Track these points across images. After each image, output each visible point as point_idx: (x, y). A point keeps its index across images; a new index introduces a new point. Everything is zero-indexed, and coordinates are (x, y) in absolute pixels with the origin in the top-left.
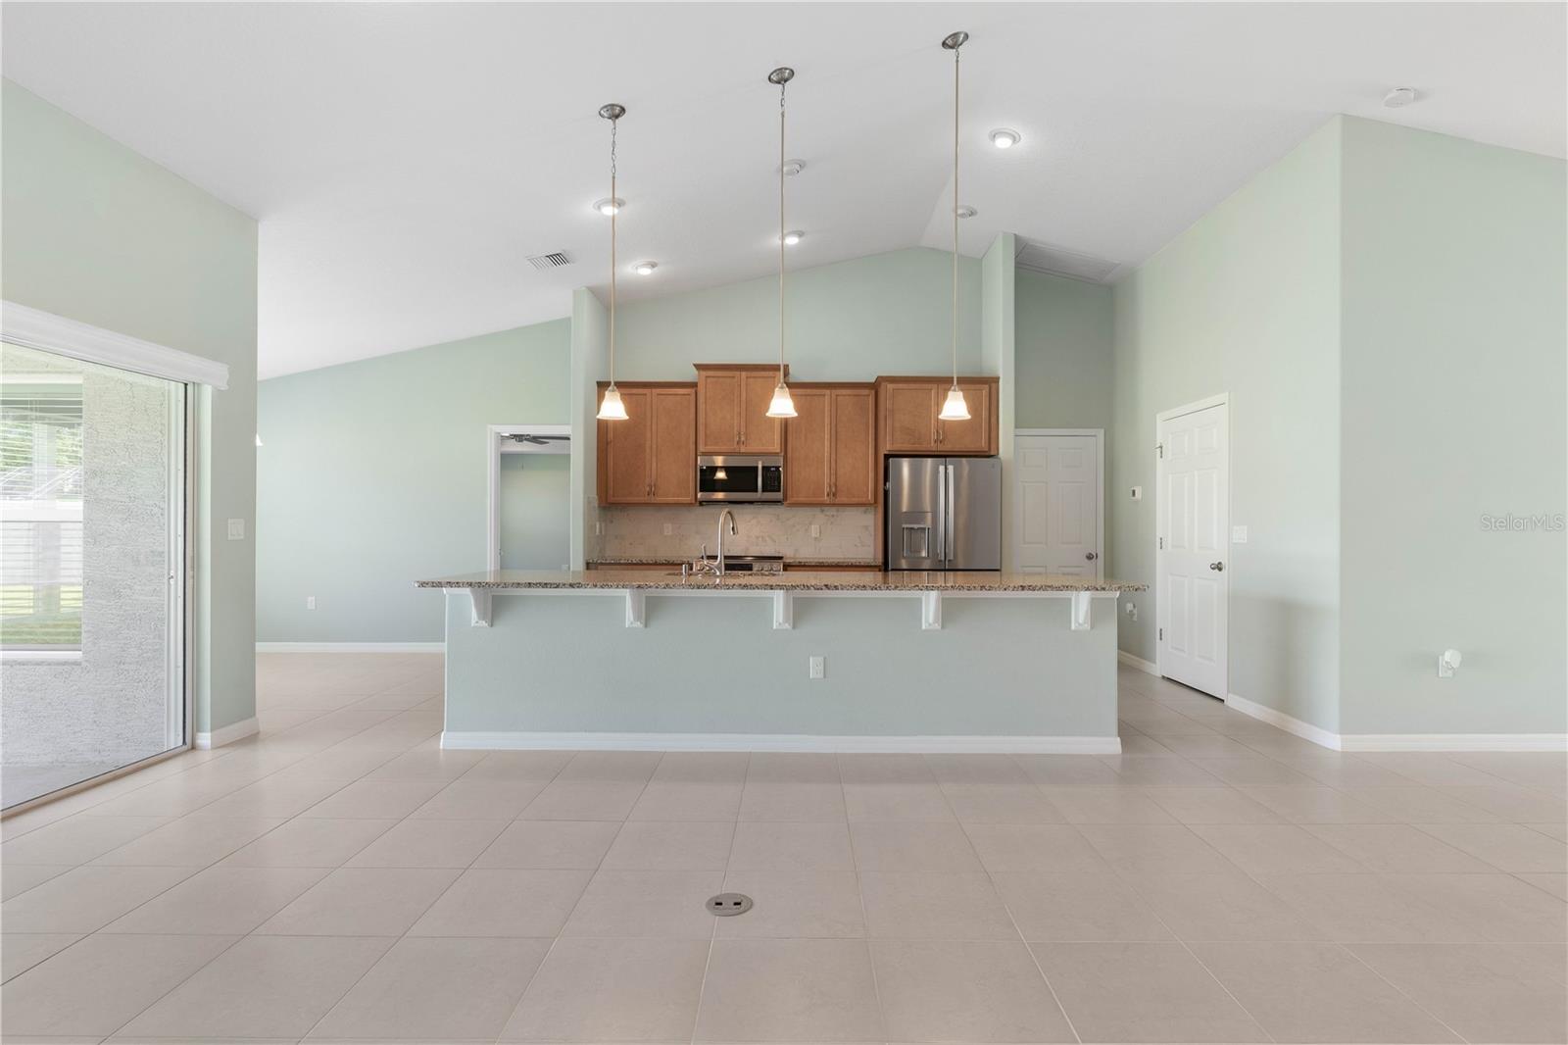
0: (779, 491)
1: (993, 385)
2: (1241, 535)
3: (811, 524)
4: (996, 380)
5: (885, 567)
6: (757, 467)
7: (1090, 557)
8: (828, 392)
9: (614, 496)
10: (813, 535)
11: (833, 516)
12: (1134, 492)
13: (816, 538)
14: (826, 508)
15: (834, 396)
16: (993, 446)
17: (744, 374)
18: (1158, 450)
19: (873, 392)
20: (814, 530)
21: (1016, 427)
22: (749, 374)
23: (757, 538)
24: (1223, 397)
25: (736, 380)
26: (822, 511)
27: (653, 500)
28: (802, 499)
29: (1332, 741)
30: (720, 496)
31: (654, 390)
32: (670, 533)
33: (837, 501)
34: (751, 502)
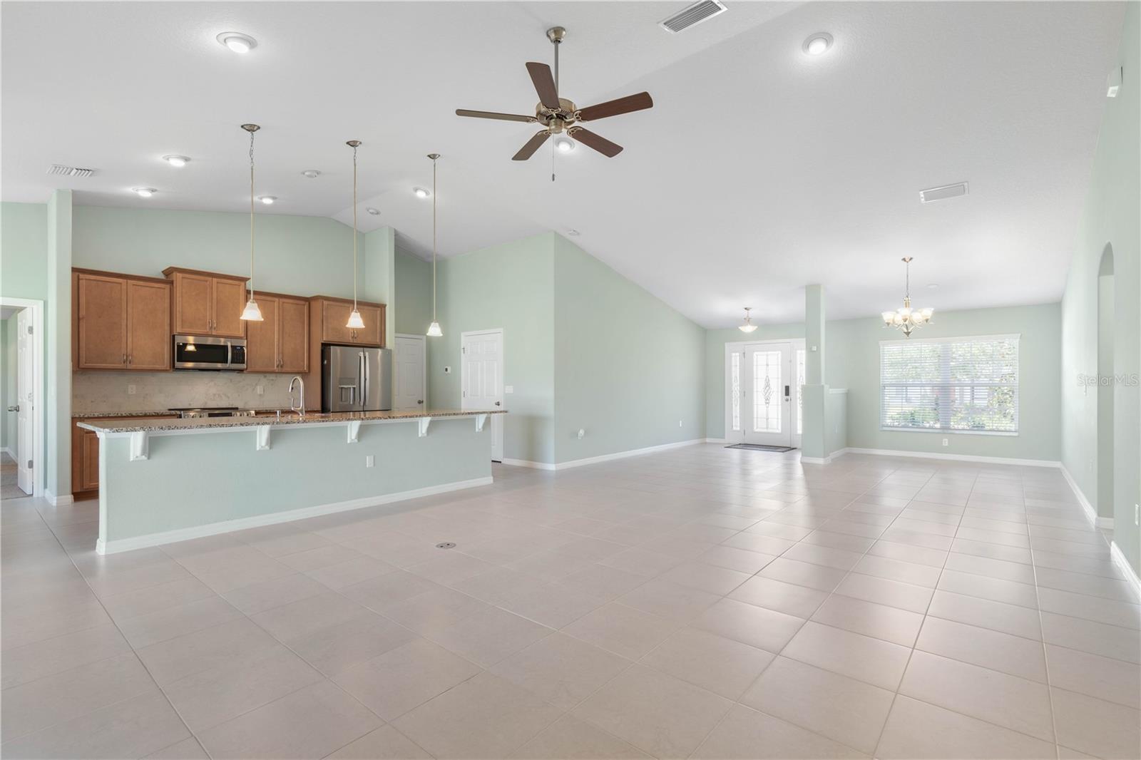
0: (244, 363)
1: (383, 309)
2: (510, 389)
3: (256, 385)
4: (384, 306)
5: (324, 409)
6: (227, 346)
7: (420, 402)
8: (277, 299)
9: (86, 363)
10: (258, 393)
11: (273, 380)
12: (446, 370)
13: (260, 395)
14: (268, 375)
15: (281, 303)
16: (383, 343)
17: (215, 280)
18: (462, 351)
19: (307, 303)
20: (259, 390)
21: (396, 332)
22: (219, 280)
23: (214, 395)
24: (501, 330)
25: (208, 283)
26: (265, 377)
27: (130, 366)
28: (258, 369)
29: (551, 467)
30: (190, 365)
31: (129, 281)
32: (134, 392)
33: (284, 370)
34: (218, 370)
